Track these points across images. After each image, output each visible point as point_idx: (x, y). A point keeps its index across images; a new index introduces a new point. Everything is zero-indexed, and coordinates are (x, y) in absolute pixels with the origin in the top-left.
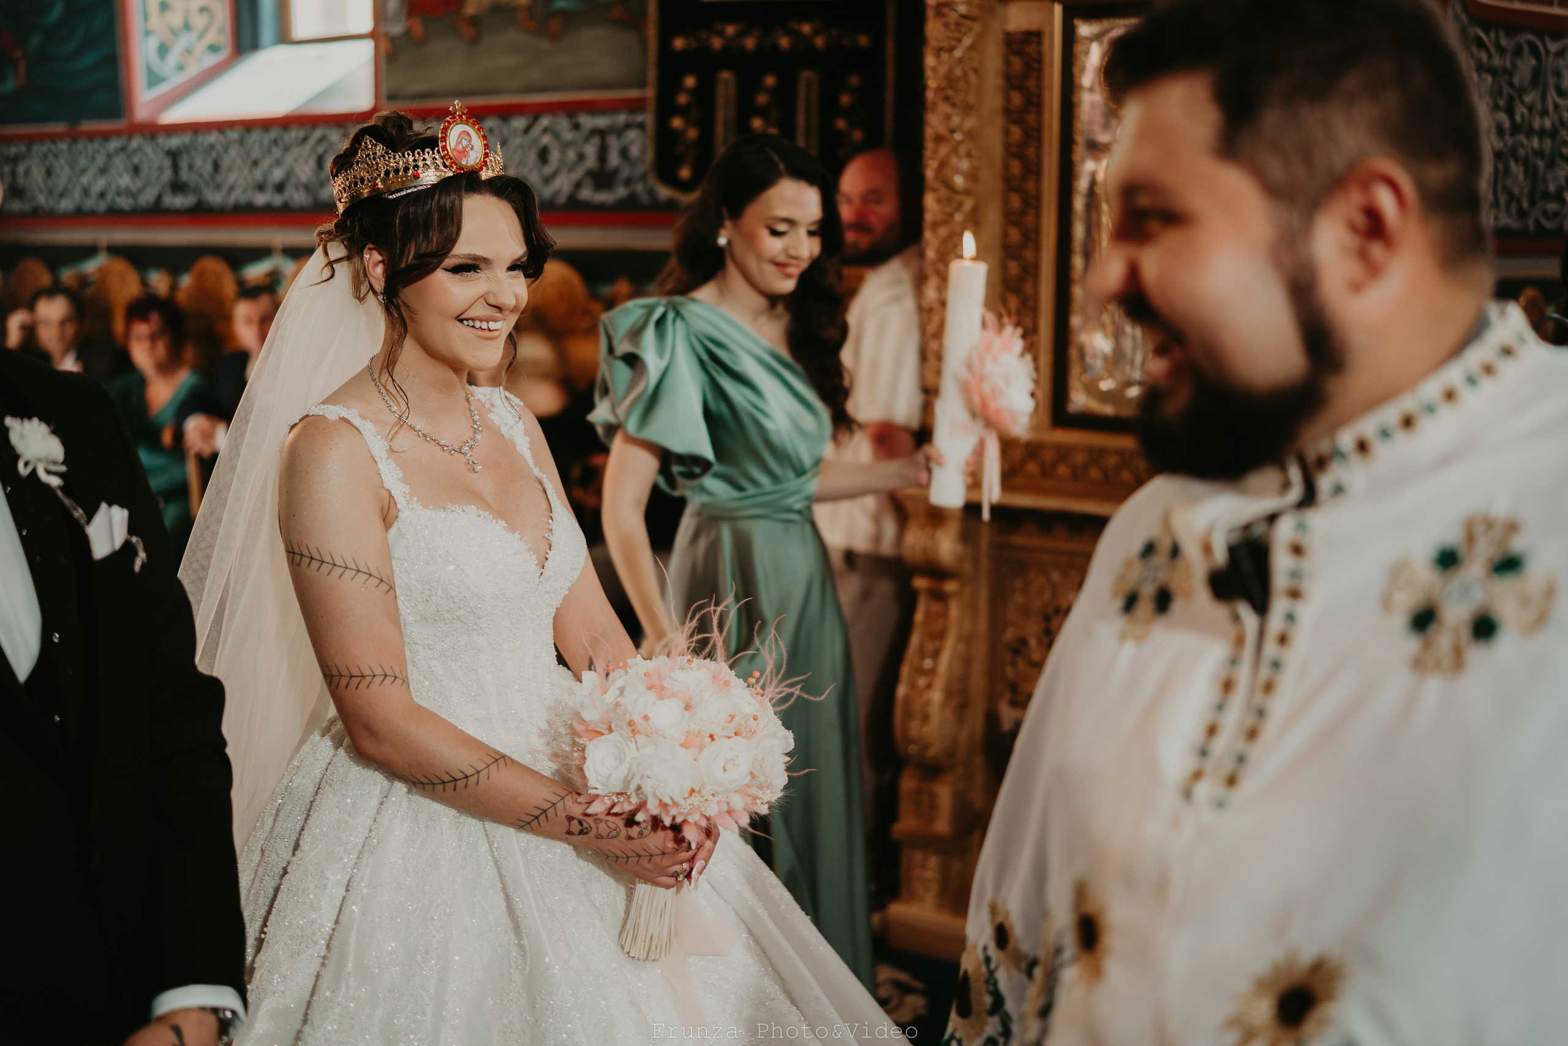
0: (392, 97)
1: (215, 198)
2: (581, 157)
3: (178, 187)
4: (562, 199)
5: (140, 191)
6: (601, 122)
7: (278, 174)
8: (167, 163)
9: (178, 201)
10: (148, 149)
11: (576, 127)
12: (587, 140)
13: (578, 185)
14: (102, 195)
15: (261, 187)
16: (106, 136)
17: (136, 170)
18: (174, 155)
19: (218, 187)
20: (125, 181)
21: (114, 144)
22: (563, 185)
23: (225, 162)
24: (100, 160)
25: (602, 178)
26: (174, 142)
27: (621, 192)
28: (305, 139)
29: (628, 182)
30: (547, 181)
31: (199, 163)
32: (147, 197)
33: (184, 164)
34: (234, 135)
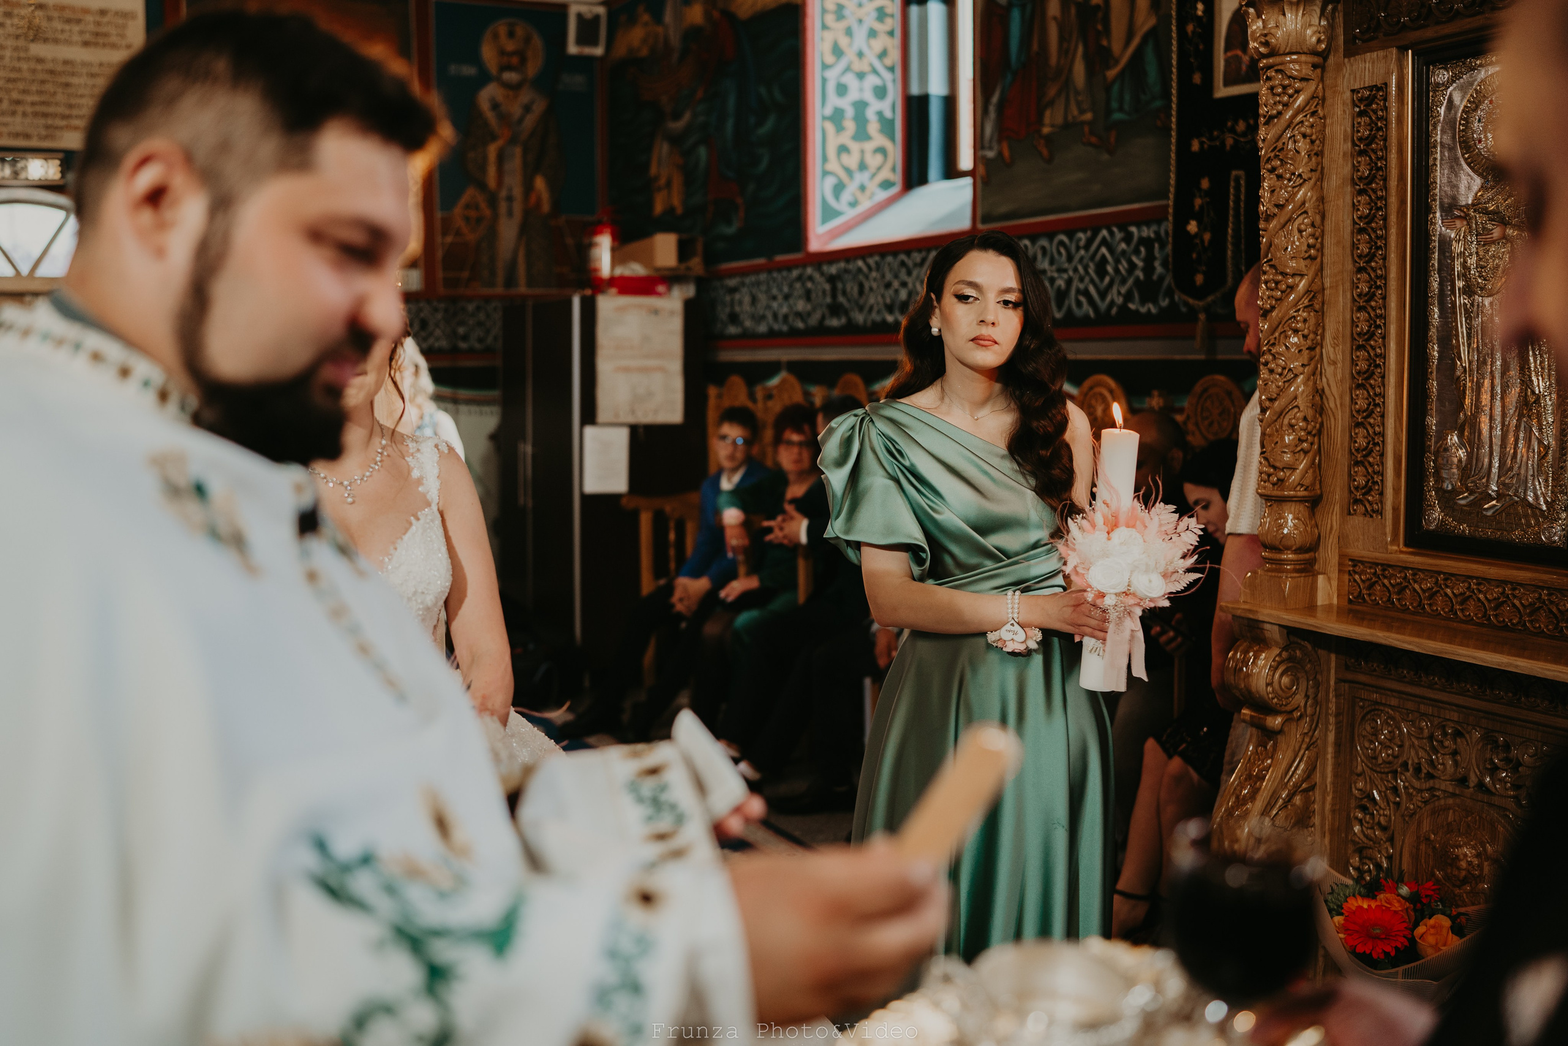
0: (986, 219)
1: (859, 318)
2: (1132, 267)
3: (835, 309)
4: (1114, 311)
5: (809, 314)
6: (1146, 232)
7: (903, 295)
8: (827, 287)
9: (834, 322)
10: (817, 276)
11: (1128, 239)
12: (1137, 252)
13: (1128, 297)
14: (786, 317)
15: (890, 309)
16: (789, 267)
17: (808, 295)
18: (832, 279)
19: (861, 309)
20: (801, 305)
21: (795, 273)
22: (1115, 296)
23: (867, 286)
24: (786, 289)
25: (1148, 289)
26: (833, 270)
27: (1165, 303)
28: (924, 260)
29: (1169, 293)
30: (1103, 295)
31: (848, 289)
32: (813, 321)
33: (840, 285)
34: (871, 261)
